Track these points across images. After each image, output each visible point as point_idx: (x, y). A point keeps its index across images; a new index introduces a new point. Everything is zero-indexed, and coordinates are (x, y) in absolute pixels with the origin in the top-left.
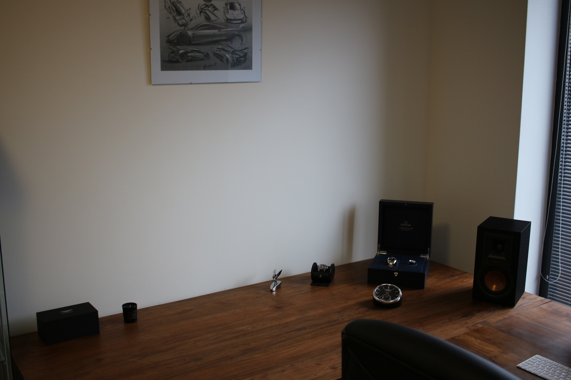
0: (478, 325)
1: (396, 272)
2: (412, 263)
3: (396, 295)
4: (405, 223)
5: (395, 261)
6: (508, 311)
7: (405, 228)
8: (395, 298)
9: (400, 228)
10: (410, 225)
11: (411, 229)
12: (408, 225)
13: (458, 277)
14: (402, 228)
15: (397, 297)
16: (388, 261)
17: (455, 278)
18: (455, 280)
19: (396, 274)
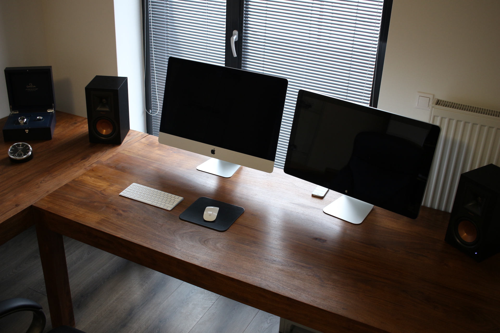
0: (93, 165)
1: (27, 129)
2: (39, 120)
3: (28, 151)
4: (30, 85)
5: (25, 120)
6: (116, 148)
7: (31, 89)
8: (26, 154)
9: (26, 90)
10: (35, 86)
11: (36, 89)
12: (33, 87)
13: (79, 124)
14: (29, 89)
15: (28, 152)
16: (19, 120)
17: (77, 125)
18: (77, 126)
19: (27, 131)
